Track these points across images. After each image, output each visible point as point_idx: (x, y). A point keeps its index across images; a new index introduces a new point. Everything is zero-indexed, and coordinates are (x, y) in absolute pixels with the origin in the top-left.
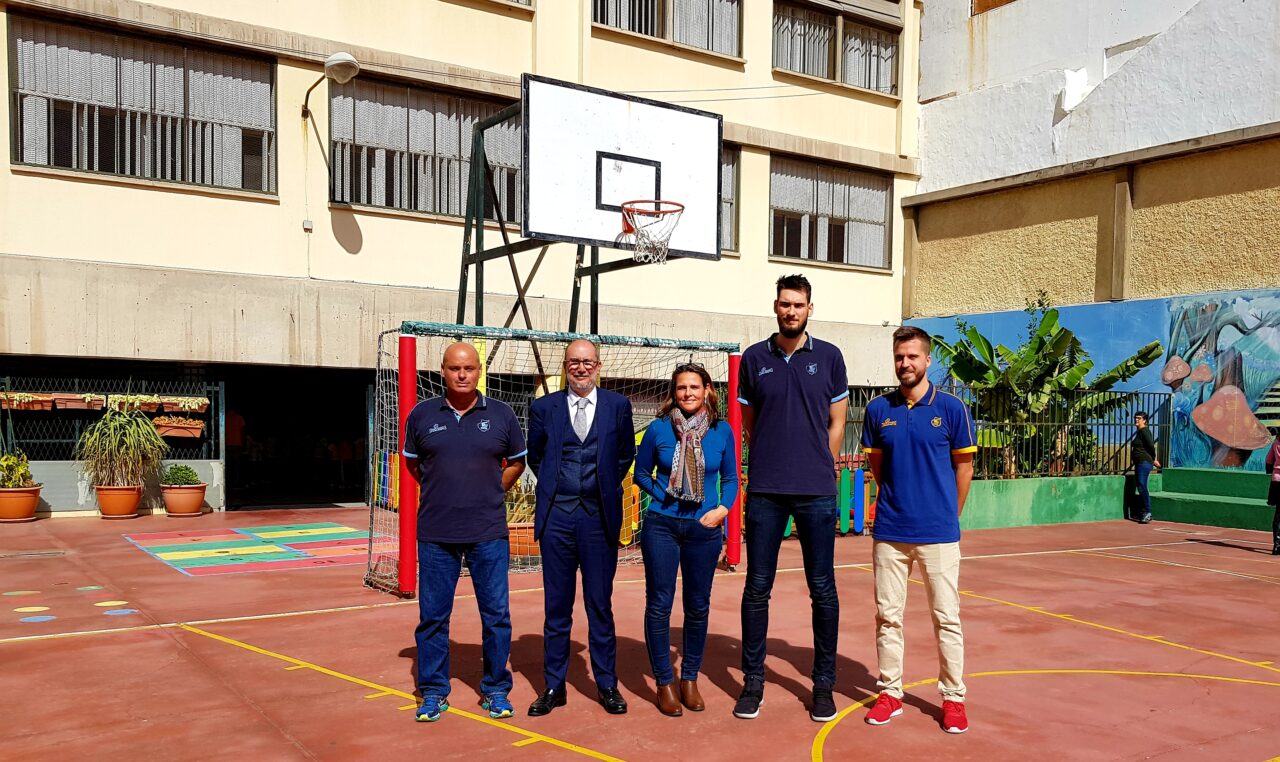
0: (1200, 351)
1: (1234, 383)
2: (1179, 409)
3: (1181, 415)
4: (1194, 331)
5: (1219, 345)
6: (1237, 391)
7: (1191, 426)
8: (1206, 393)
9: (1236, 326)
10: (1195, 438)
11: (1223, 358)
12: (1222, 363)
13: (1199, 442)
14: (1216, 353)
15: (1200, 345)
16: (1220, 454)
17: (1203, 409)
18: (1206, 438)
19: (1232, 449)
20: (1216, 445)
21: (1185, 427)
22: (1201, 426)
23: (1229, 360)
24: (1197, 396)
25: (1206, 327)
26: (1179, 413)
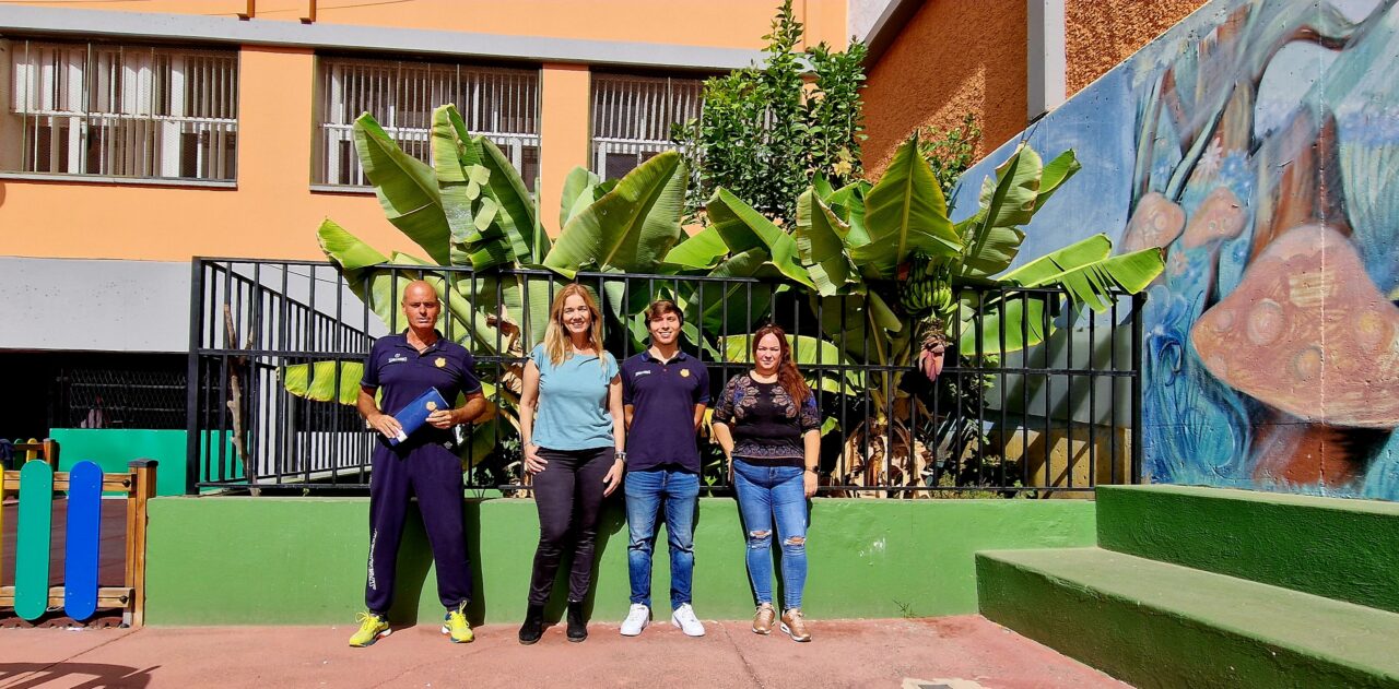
0: (1209, 161)
1: (1311, 217)
2: (1159, 330)
3: (1167, 345)
4: (1188, 111)
5: (1259, 119)
6: (1322, 238)
7: (1191, 370)
8: (1229, 269)
9: (1313, 37)
10: (1203, 403)
11: (1275, 153)
12: (1271, 167)
13: (1212, 412)
14: (1253, 146)
15: (1208, 142)
16: (1274, 446)
17: (1221, 316)
18: (1232, 399)
19: (1313, 430)
20: (1260, 419)
21: (1175, 374)
22: (1217, 368)
23: (1293, 151)
24: (1204, 284)
25: (1220, 86)
26: (1161, 340)
